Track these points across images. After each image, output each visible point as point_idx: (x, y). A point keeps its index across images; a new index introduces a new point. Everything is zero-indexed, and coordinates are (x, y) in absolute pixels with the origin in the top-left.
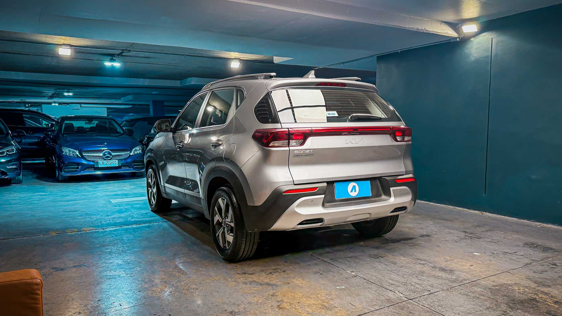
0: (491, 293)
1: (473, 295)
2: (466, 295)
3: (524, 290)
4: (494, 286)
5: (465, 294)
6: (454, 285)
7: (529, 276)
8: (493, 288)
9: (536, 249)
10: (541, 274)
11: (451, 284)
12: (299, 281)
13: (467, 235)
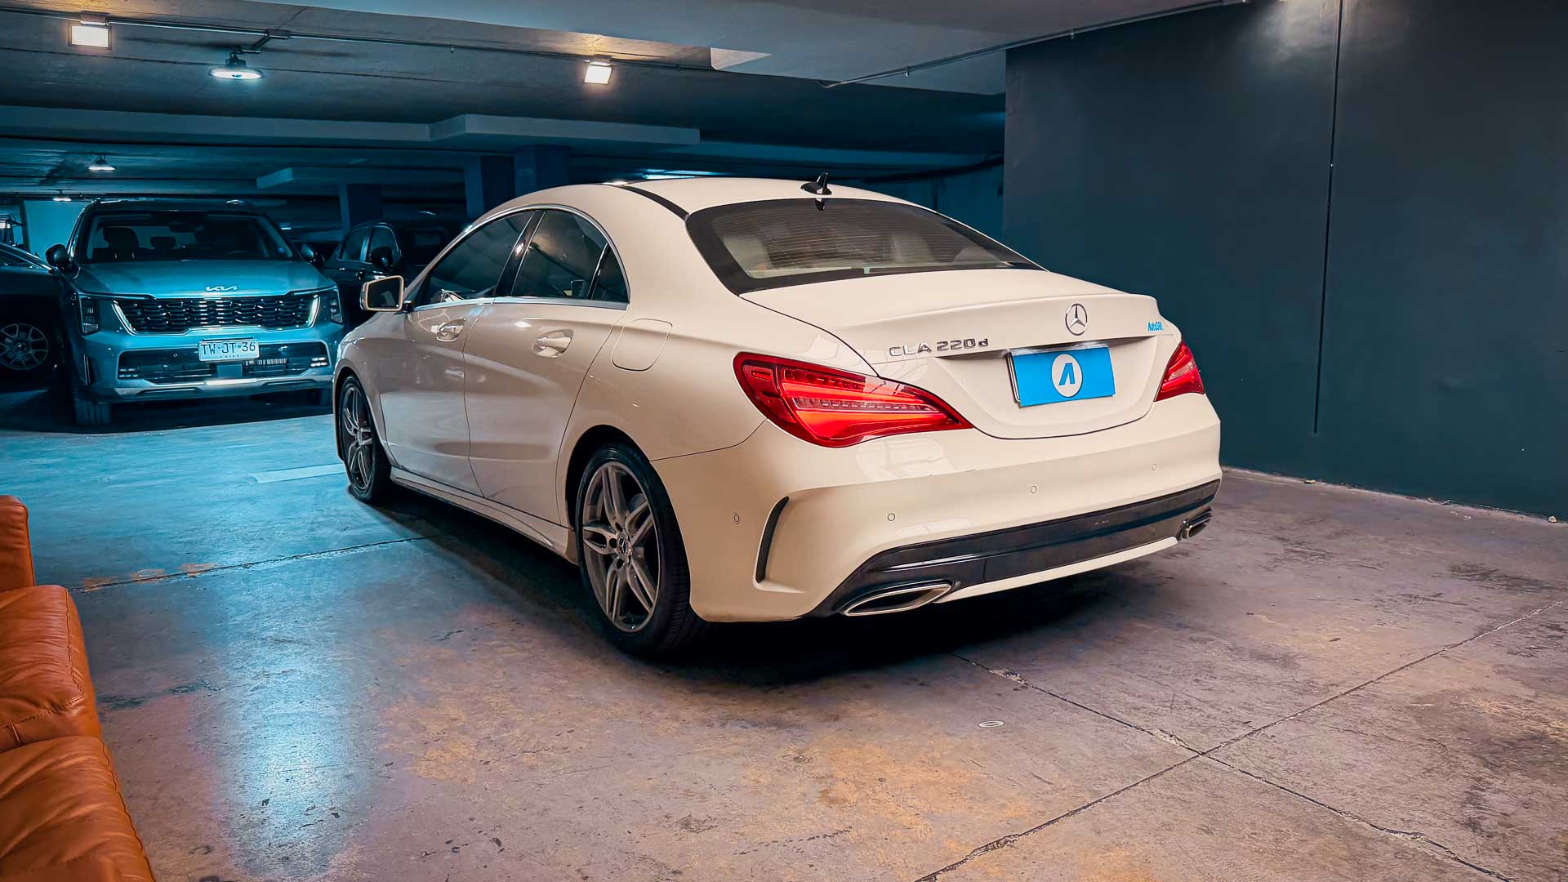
0: (1419, 720)
1: (1370, 731)
2: (1354, 732)
3: (1506, 708)
4: (1420, 700)
5: (1350, 729)
6: (1309, 700)
7: (1502, 666)
8: (1420, 705)
9: (1489, 584)
10: (1531, 658)
11: (1300, 699)
12: (865, 709)
13: (1289, 547)
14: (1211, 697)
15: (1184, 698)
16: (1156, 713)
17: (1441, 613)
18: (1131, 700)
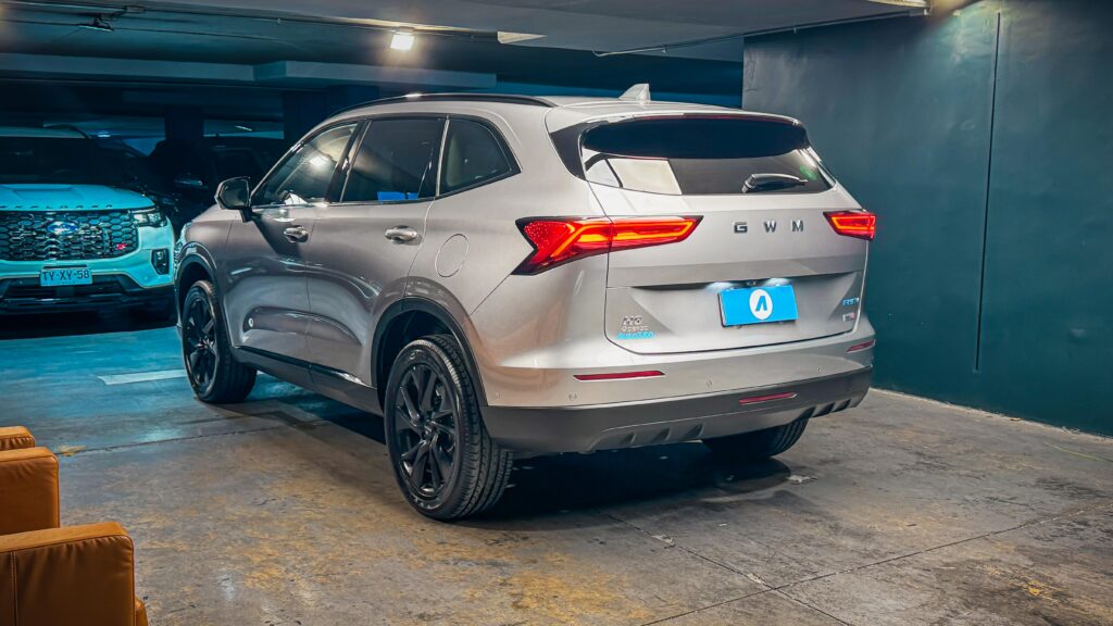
0: (938, 577)
2: (887, 581)
3: (1005, 572)
4: (947, 565)
5: (885, 579)
6: (868, 562)
7: (1024, 546)
8: (945, 568)
9: (1059, 492)
10: (1050, 542)
11: (862, 560)
12: (557, 557)
13: (922, 460)
14: (800, 557)
15: (780, 556)
16: (756, 564)
17: (1005, 510)
18: (742, 556)
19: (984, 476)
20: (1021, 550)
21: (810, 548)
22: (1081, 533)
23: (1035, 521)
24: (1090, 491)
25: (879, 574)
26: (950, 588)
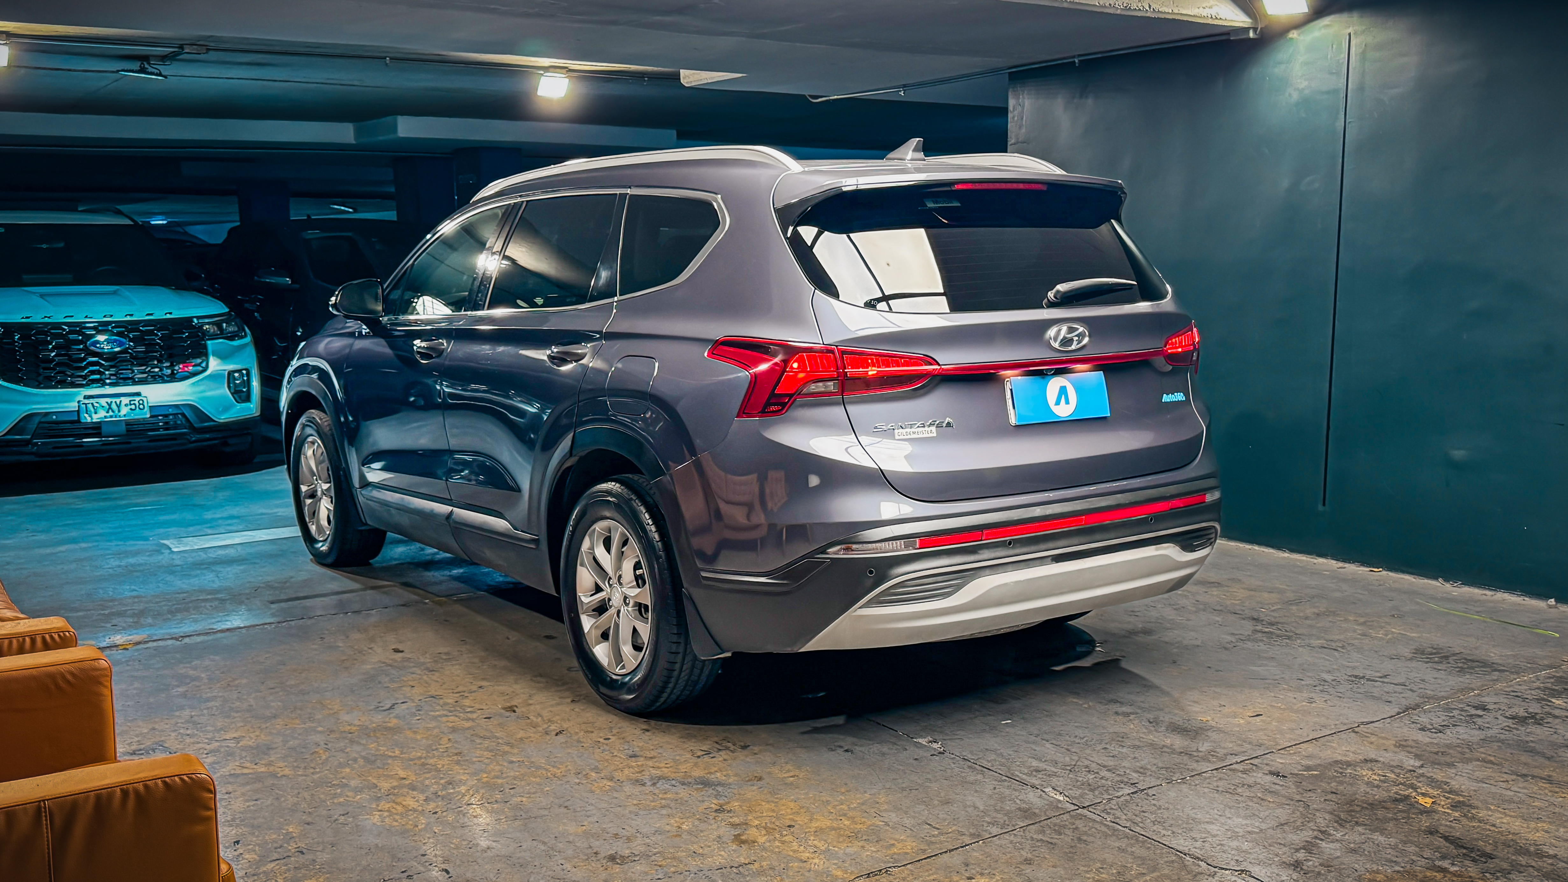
0: (1298, 785)
1: (1247, 793)
3: (1385, 776)
4: (1308, 768)
5: (1228, 791)
6: (1203, 767)
7: (1406, 740)
8: (1306, 773)
9: (1444, 666)
10: (1439, 734)
12: (789, 771)
13: (1259, 628)
14: (1111, 763)
15: (1087, 763)
16: (1055, 774)
17: (1376, 692)
18: (1035, 763)
19: (1343, 647)
20: (1402, 745)
21: (1124, 750)
22: (1479, 721)
23: (1417, 706)
24: (1484, 664)
25: (1221, 783)
26: (1316, 800)
